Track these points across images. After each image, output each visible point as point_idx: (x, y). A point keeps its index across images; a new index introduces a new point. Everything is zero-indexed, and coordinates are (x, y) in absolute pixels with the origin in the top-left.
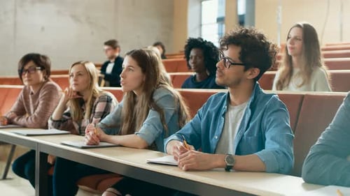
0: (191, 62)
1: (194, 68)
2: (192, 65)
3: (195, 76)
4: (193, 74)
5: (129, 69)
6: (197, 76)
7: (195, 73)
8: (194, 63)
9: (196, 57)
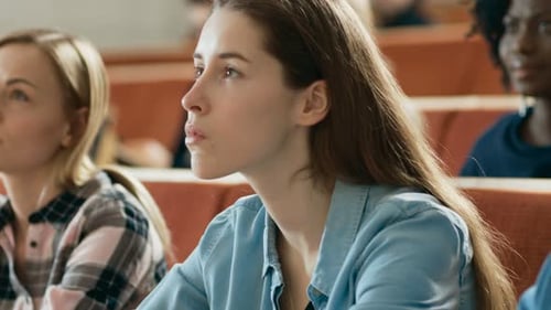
0: (509, 46)
1: (525, 80)
2: (515, 63)
3: (530, 111)
4: (518, 103)
5: (224, 68)
6: (540, 114)
7: (530, 101)
8: (524, 51)
9: (533, 24)
